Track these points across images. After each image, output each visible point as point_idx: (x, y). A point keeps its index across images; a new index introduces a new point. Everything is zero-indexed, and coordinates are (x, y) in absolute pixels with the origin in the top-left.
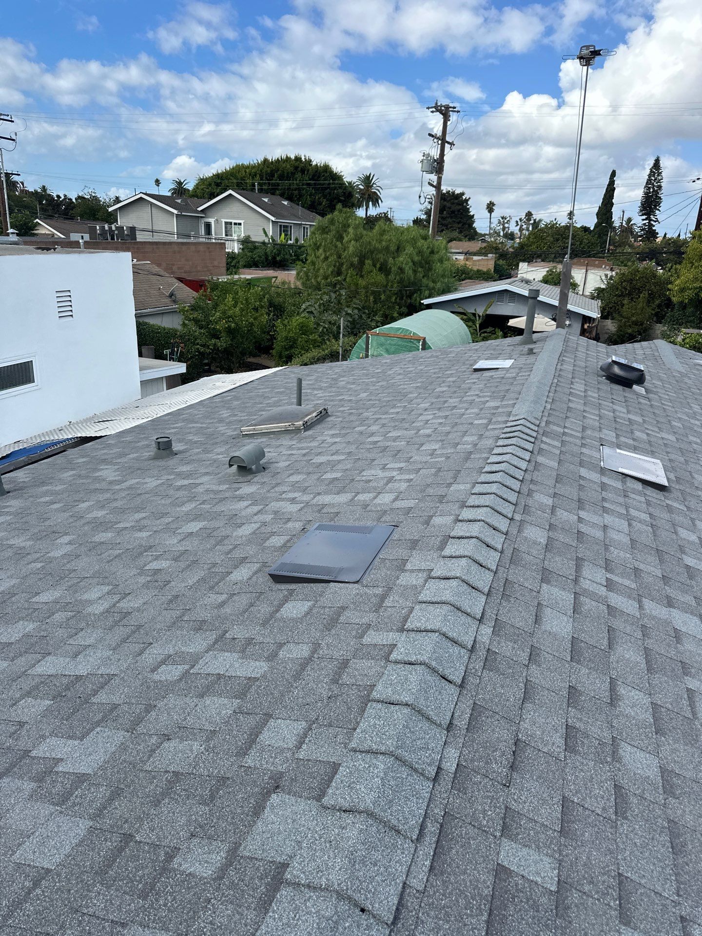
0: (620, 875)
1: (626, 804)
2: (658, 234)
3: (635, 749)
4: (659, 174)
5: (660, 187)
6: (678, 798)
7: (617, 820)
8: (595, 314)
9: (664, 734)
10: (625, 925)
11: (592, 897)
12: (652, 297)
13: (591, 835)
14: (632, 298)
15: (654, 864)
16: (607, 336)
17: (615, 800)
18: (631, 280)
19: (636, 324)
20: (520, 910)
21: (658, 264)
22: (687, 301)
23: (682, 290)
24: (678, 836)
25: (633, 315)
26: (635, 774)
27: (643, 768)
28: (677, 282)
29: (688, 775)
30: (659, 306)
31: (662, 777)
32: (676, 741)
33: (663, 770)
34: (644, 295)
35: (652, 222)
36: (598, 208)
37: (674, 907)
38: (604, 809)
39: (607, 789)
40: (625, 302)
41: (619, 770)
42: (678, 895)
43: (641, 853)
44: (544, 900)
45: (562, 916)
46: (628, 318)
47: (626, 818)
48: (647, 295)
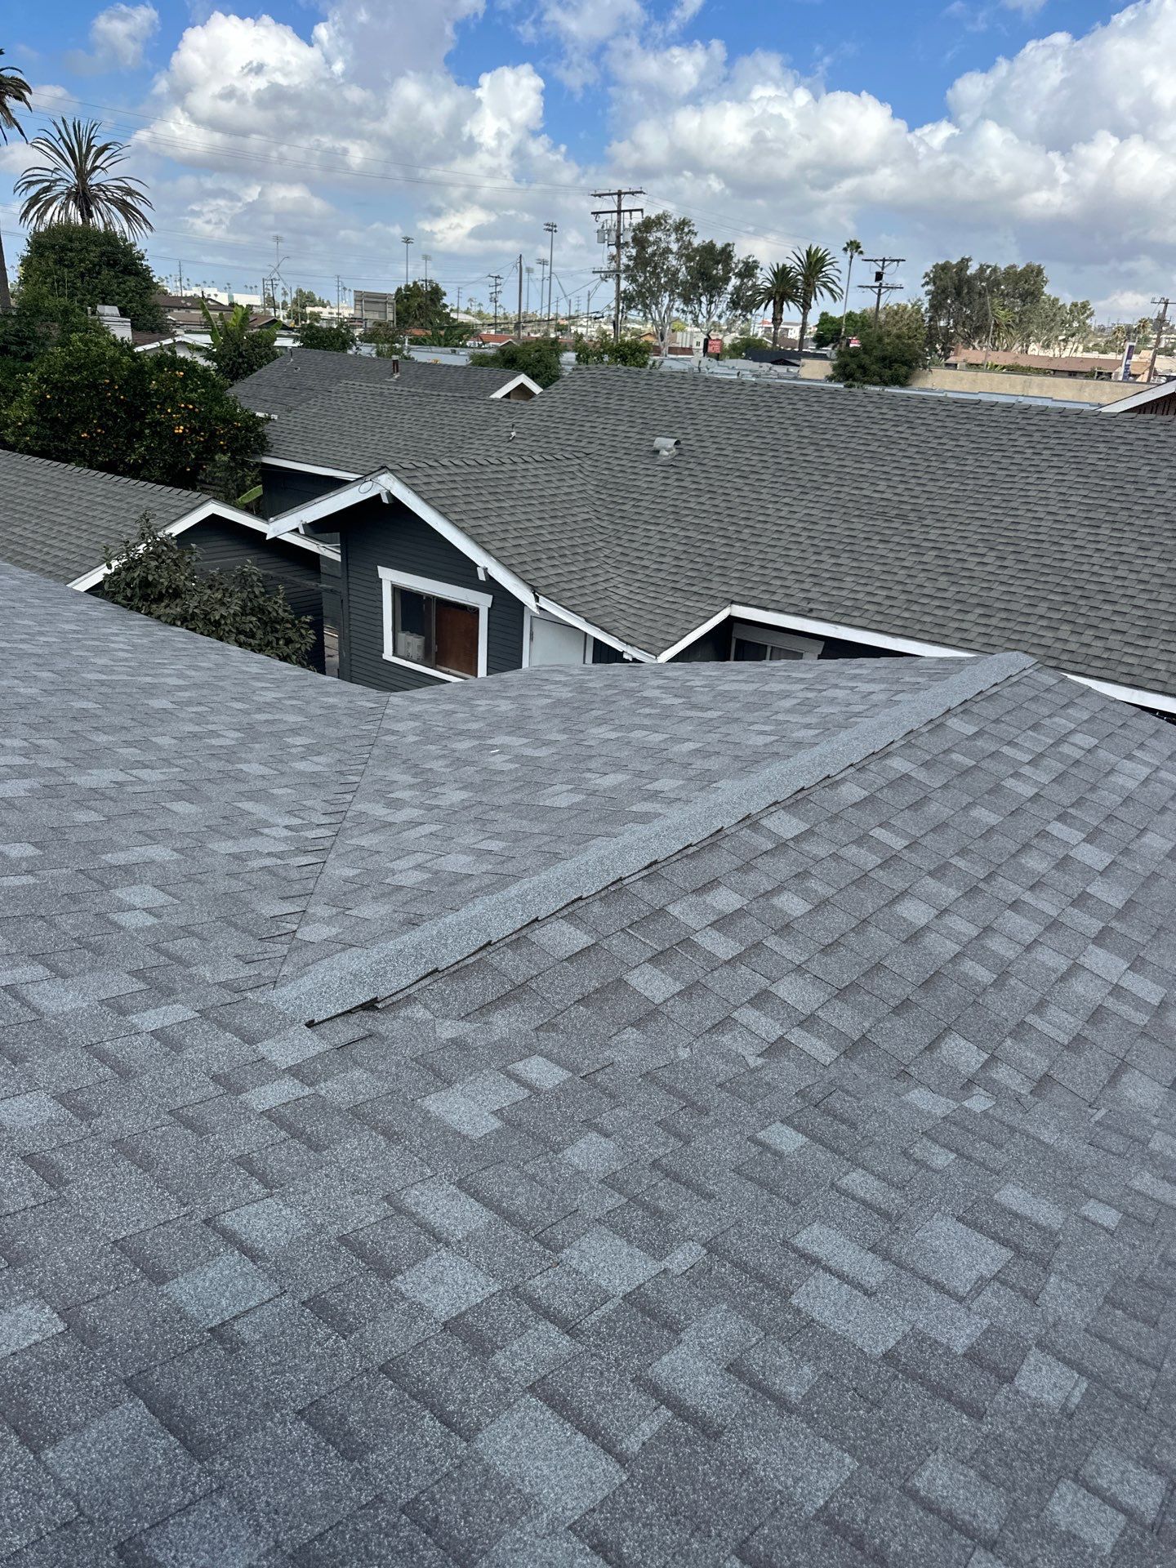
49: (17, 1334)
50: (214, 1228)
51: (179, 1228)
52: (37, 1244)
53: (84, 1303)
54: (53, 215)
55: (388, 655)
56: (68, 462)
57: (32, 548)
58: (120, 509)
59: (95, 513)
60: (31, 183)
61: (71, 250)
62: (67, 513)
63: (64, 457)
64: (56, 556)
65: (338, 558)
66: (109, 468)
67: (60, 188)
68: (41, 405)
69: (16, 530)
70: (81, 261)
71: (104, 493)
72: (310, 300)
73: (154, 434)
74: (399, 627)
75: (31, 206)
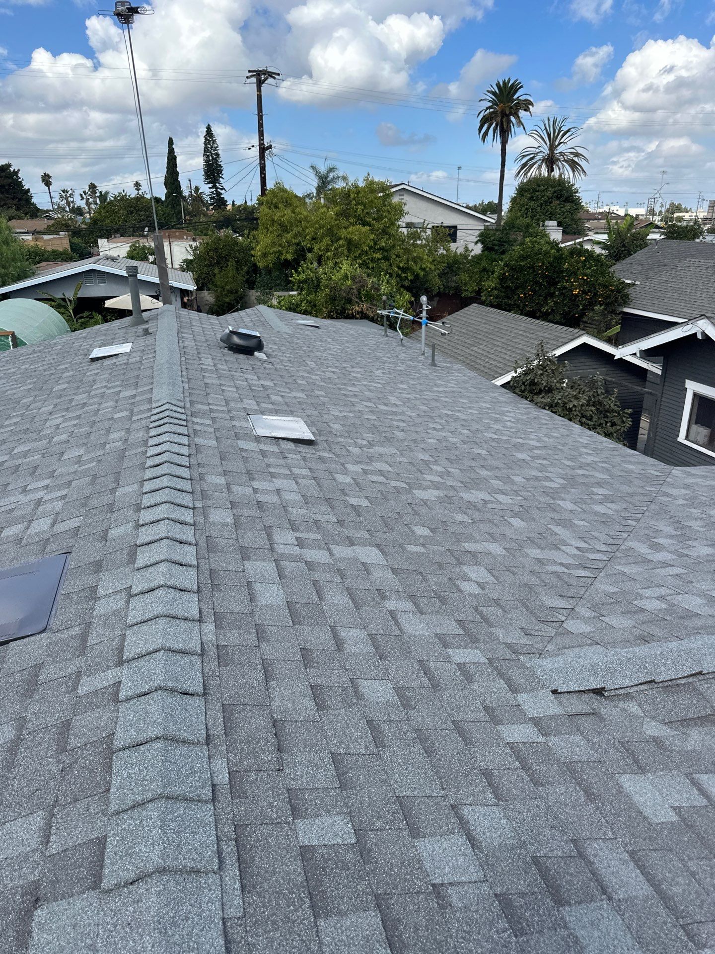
0: (398, 797)
1: (381, 733)
2: (226, 201)
3: (370, 681)
4: (214, 142)
5: (218, 155)
6: (415, 708)
7: (379, 751)
8: (192, 287)
9: (386, 658)
10: (416, 838)
11: (385, 830)
12: (239, 264)
13: (365, 776)
14: (221, 268)
15: (419, 774)
16: (207, 307)
17: (372, 734)
18: (216, 249)
19: (232, 293)
20: (334, 877)
21: (235, 232)
22: (271, 265)
23: (265, 255)
24: (426, 740)
25: (226, 284)
26: (378, 703)
27: (382, 696)
28: (258, 248)
29: (414, 684)
30: (248, 273)
31: (398, 695)
32: (396, 660)
33: (397, 690)
34: (231, 263)
35: (219, 190)
36: (164, 178)
37: (444, 801)
38: (366, 747)
39: (362, 727)
40: (216, 271)
41: (366, 706)
42: (444, 789)
43: (406, 769)
44: (350, 856)
45: (368, 860)
46: (223, 288)
47: (385, 746)
48: (234, 263)
49: (331, 834)
50: (456, 813)
51: (437, 804)
52: (358, 779)
53: (370, 830)
54: (533, 172)
55: (682, 438)
56: (509, 311)
57: (480, 359)
58: (531, 338)
59: (517, 340)
60: (524, 156)
61: (538, 191)
62: (502, 340)
63: (508, 308)
64: (492, 364)
65: (660, 372)
66: (532, 315)
67: (540, 157)
68: (502, 279)
69: (475, 349)
70: (543, 197)
71: (524, 329)
72: (679, 209)
73: (561, 294)
74: (694, 420)
75: (522, 169)
